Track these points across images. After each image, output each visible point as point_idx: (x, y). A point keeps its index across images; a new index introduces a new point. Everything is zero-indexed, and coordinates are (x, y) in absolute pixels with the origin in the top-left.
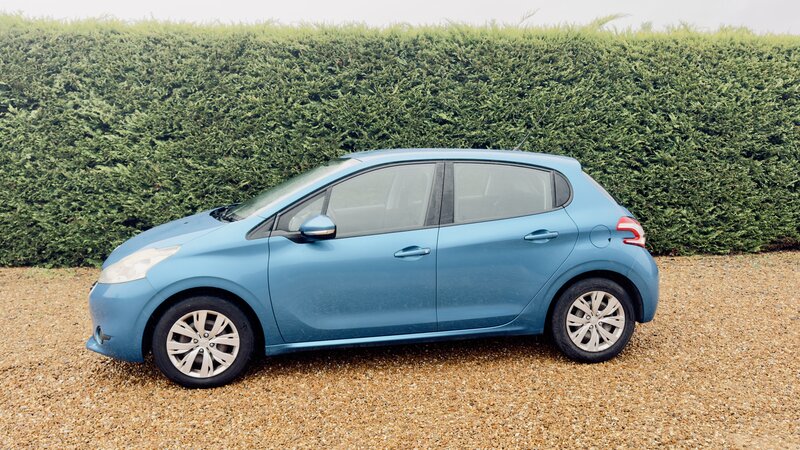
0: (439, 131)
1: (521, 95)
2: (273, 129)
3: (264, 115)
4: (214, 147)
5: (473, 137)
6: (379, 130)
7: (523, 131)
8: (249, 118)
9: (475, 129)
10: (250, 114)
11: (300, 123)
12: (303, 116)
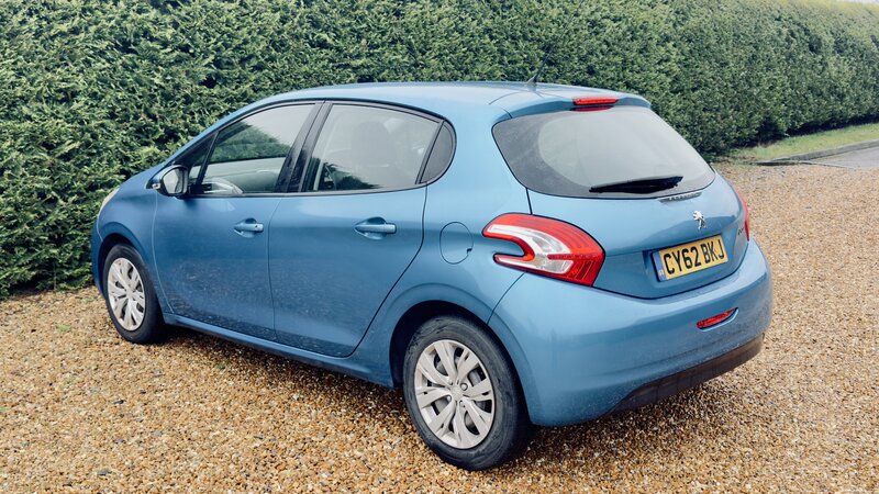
0: (322, 59)
1: (397, 14)
2: (102, 53)
3: (86, 29)
4: (13, 85)
5: (358, 68)
6: (251, 57)
7: (406, 59)
8: (62, 34)
9: (359, 56)
10: (64, 28)
11: (144, 43)
12: (146, 33)
